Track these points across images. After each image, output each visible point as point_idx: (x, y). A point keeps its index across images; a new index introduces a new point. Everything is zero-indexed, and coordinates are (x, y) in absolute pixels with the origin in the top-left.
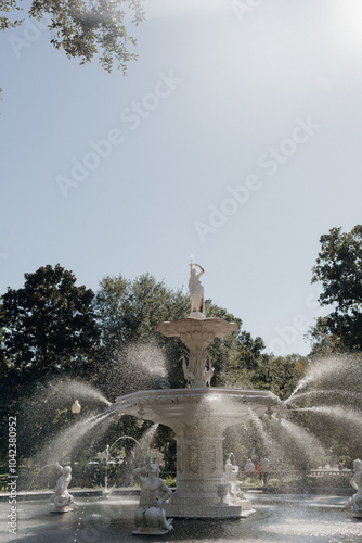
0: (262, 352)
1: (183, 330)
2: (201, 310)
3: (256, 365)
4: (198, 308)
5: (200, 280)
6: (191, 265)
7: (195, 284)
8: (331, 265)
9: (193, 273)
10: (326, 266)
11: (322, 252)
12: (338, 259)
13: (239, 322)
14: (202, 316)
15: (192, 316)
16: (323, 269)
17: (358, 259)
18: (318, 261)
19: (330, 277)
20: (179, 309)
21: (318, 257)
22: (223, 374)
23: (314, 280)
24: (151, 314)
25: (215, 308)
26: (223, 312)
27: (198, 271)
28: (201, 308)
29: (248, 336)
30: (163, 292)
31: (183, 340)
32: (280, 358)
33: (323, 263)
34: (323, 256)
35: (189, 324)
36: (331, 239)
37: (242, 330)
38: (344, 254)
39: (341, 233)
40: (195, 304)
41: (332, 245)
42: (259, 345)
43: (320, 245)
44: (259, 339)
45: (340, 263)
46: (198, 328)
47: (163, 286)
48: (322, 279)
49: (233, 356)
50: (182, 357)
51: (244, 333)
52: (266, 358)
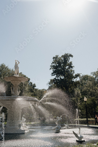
0: (35, 88)
1: (12, 79)
2: (18, 74)
3: (33, 92)
4: (17, 74)
5: (18, 65)
6: (16, 61)
8: (55, 65)
9: (16, 63)
10: (54, 65)
11: (53, 62)
12: (57, 64)
13: (29, 79)
14: (18, 76)
15: (15, 75)
16: (53, 66)
17: (62, 64)
18: (52, 64)
19: (55, 69)
20: (11, 74)
21: (52, 63)
22: (23, 93)
23: (50, 69)
24: (4, 75)
25: (23, 75)
26: (25, 76)
27: (18, 63)
28: (18, 73)
29: (32, 83)
30: (8, 69)
31: (12, 82)
32: (40, 90)
33: (53, 65)
34: (53, 63)
35: (14, 78)
36: (55, 58)
37: (30, 81)
38: (59, 63)
39: (58, 57)
40: (16, 72)
41: (56, 60)
42: (34, 86)
43: (53, 59)
44: (34, 84)
45: (57, 65)
46: (16, 79)
47: (8, 67)
48: (53, 69)
49: (27, 88)
50: (11, 87)
51: (30, 82)
52: (36, 89)
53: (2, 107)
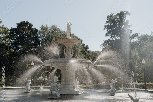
0: (88, 50)
1: (65, 42)
2: (70, 36)
3: (86, 54)
4: (69, 35)
5: (70, 27)
6: (68, 22)
7: (69, 28)
8: (110, 25)
9: (68, 24)
10: (108, 25)
11: (107, 21)
12: (112, 23)
13: (82, 41)
14: (70, 38)
15: (67, 37)
16: (107, 26)
17: (118, 23)
18: (106, 23)
19: (109, 28)
20: (64, 36)
21: (106, 22)
22: (76, 55)
23: (104, 29)
24: (56, 37)
25: (75, 36)
26: (77, 38)
27: (70, 24)
28: (70, 35)
29: (84, 45)
30: (59, 31)
31: (64, 45)
32: (93, 52)
33: (107, 24)
34: (107, 22)
35: (66, 40)
37: (82, 43)
38: (114, 22)
39: (113, 15)
40: (68, 34)
41: (110, 19)
42: (87, 48)
43: (107, 18)
44: (87, 46)
45: (112, 24)
46: (69, 41)
47: (59, 29)
48: (107, 29)
49: (80, 50)
50: (64, 50)
51: (83, 44)
52: (89, 51)
53: (56, 69)
